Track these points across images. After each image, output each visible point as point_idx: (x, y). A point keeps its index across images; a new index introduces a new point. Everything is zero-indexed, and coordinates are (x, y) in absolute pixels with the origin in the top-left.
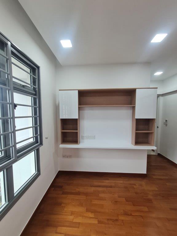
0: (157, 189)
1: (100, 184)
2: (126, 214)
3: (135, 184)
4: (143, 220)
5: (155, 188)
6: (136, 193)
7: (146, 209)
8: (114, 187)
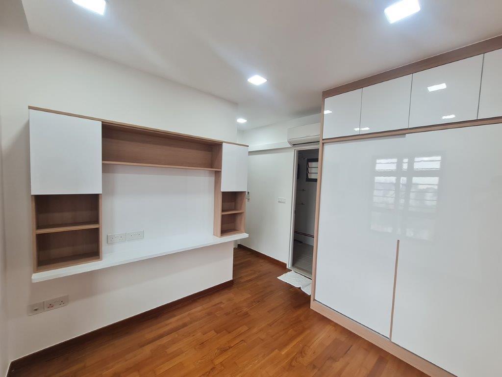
0: (250, 296)
1: (161, 331)
2: (223, 351)
3: (221, 302)
4: (245, 344)
5: (246, 295)
6: (227, 314)
7: (245, 328)
8: (191, 323)
